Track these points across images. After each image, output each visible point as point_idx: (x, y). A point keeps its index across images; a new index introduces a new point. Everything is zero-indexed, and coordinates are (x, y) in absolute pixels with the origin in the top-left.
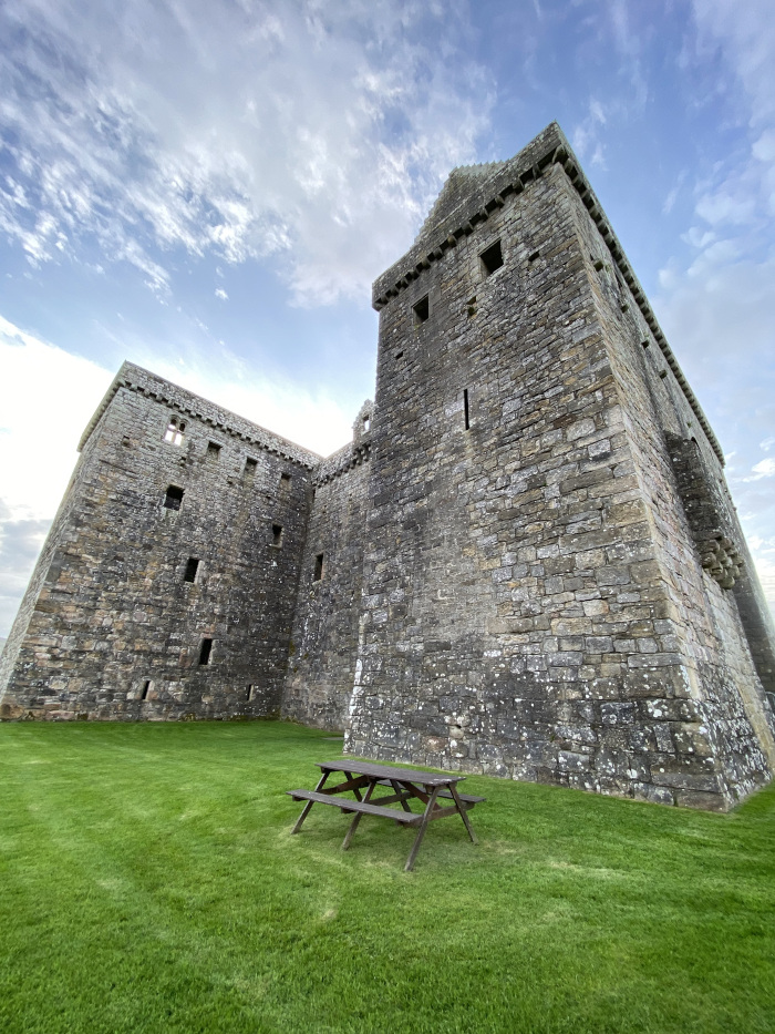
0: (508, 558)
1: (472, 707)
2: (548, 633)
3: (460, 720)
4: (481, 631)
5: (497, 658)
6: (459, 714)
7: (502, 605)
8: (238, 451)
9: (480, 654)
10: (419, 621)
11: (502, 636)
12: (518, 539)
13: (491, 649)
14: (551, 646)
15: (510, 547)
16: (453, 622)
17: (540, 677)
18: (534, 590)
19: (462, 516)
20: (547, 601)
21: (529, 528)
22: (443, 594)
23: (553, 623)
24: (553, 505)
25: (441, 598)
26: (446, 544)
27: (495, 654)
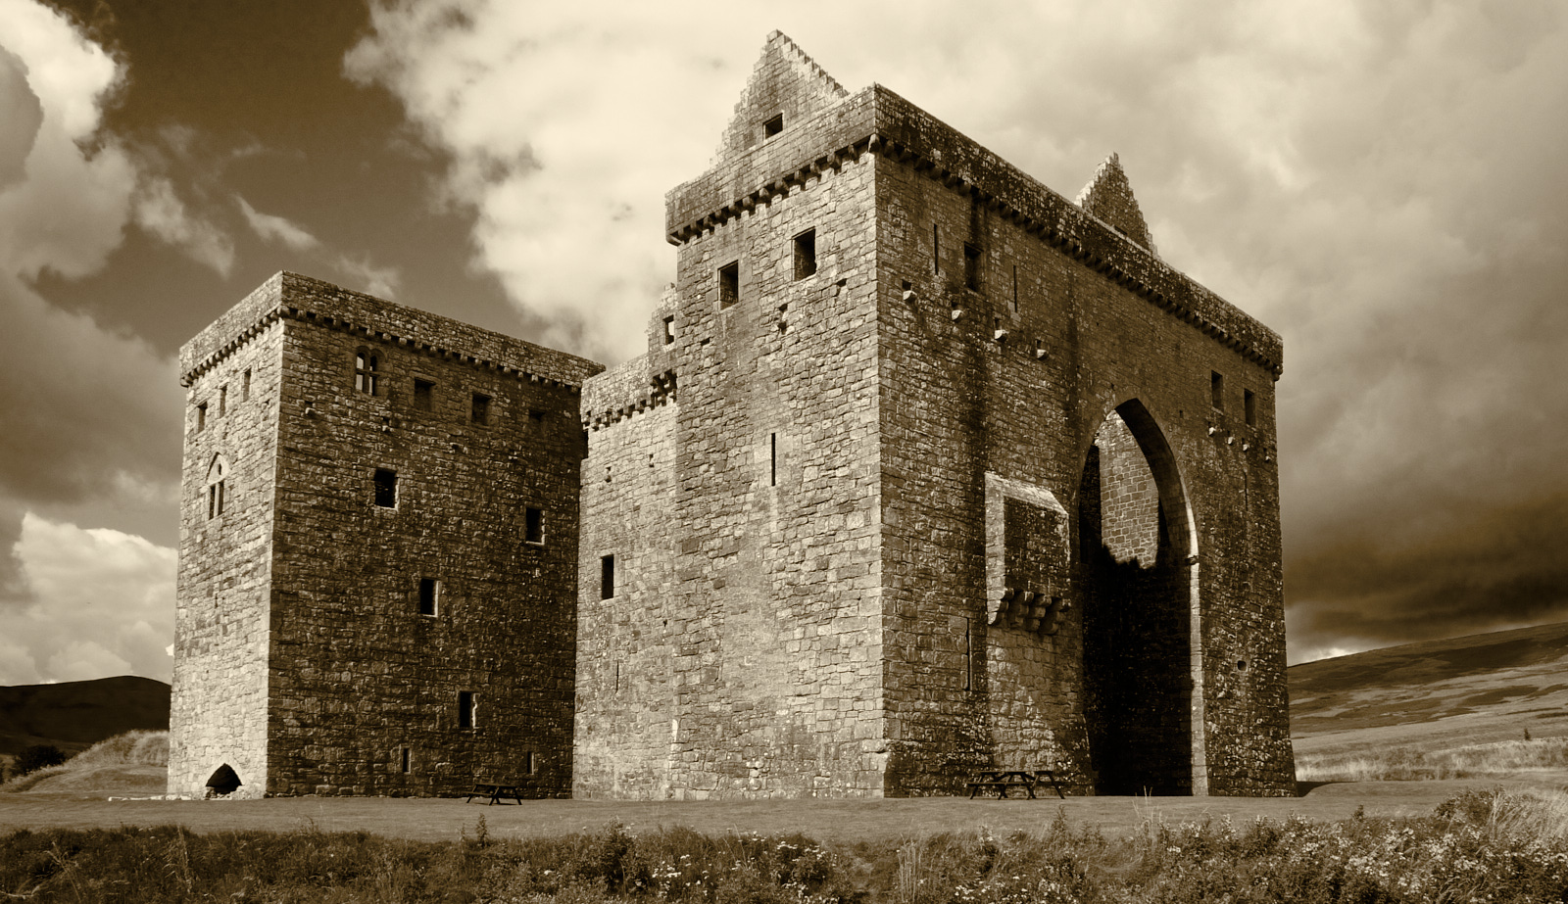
0: (798, 633)
1: (766, 754)
2: (819, 696)
3: (757, 764)
4: (775, 694)
5: (785, 716)
6: (757, 760)
7: (791, 673)
8: (457, 386)
9: (774, 714)
10: (728, 685)
11: (791, 699)
12: (807, 616)
13: (782, 709)
14: (820, 704)
15: (800, 622)
16: (755, 686)
17: (811, 729)
18: (813, 661)
19: (767, 585)
20: (820, 671)
21: (816, 608)
22: (749, 661)
23: (823, 688)
24: (832, 590)
25: (746, 664)
26: (752, 612)
27: (784, 712)
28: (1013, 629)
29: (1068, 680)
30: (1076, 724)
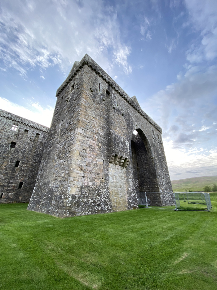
0: (57, 163)
2: (57, 180)
7: (54, 174)
8: (34, 132)
11: (52, 181)
13: (50, 184)
15: (58, 160)
16: (47, 178)
18: (58, 170)
20: (59, 173)
21: (61, 156)
23: (59, 178)
24: (65, 150)
26: (51, 159)
28: (116, 164)
29: (130, 178)
30: (133, 189)
